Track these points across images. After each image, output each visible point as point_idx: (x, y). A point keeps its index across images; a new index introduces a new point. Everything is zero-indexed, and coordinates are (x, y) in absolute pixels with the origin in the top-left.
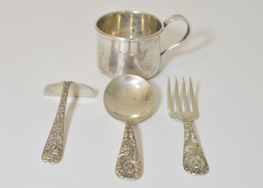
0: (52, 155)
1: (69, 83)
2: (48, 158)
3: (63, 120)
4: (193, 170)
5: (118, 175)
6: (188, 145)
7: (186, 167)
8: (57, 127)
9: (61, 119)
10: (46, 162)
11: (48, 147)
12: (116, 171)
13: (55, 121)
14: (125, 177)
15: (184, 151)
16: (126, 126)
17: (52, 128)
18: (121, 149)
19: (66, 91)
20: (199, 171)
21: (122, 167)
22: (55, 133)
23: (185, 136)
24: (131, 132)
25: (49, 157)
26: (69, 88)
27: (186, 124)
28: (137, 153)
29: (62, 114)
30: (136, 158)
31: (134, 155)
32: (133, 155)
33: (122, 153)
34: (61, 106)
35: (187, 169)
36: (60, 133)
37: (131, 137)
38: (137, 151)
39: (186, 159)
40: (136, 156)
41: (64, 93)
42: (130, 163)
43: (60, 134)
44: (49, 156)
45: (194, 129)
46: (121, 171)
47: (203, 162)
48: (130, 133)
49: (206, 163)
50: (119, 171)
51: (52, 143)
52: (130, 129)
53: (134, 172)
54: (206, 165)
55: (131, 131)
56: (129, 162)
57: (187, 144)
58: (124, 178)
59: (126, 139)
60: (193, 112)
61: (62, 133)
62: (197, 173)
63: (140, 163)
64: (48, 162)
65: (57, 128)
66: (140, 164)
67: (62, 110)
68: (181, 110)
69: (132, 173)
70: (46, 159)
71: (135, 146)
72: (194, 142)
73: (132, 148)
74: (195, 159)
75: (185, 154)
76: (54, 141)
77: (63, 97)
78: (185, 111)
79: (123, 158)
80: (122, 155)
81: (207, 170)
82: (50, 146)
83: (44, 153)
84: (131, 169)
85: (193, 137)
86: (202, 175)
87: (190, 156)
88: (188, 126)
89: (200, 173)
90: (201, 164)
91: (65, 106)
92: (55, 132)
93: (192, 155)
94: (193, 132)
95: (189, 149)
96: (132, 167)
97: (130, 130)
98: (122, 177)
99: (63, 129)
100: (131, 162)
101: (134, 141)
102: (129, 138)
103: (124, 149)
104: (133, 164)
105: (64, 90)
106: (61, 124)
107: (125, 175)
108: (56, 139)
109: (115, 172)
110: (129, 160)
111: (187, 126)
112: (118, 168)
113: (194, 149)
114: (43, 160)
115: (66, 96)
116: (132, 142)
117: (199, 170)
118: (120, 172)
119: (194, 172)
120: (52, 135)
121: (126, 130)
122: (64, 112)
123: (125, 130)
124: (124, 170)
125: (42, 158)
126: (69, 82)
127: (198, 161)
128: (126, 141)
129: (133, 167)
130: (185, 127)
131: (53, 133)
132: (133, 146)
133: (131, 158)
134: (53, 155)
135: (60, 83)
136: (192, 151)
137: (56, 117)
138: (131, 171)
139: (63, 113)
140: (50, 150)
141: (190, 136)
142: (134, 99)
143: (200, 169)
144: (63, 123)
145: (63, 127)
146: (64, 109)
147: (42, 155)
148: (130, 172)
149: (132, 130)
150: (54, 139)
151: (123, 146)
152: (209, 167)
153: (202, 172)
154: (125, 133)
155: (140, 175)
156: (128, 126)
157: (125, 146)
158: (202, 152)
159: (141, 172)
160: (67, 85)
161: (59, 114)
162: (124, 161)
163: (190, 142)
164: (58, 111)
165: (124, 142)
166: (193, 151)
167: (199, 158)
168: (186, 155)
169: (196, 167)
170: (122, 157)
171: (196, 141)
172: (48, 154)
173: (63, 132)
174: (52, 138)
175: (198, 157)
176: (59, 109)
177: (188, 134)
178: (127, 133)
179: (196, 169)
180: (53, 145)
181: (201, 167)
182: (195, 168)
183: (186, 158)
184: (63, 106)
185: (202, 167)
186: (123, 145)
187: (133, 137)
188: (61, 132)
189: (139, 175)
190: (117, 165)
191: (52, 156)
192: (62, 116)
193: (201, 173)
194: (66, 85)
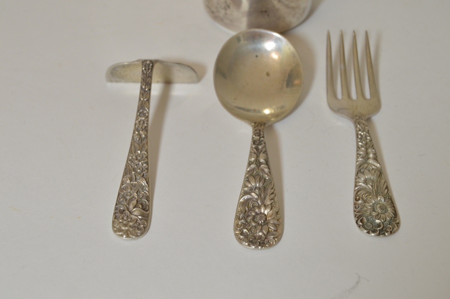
0: (131, 221)
1: (151, 65)
2: (123, 228)
3: (147, 143)
4: (371, 226)
5: (239, 238)
6: (363, 173)
7: (359, 221)
8: (136, 159)
9: (143, 143)
10: (122, 236)
11: (123, 203)
12: (235, 229)
13: (131, 146)
14: (250, 243)
15: (356, 186)
16: (253, 138)
17: (127, 162)
18: (245, 185)
19: (146, 82)
20: (382, 229)
21: (247, 221)
22: (133, 173)
23: (358, 154)
24: (261, 151)
25: (125, 225)
26: (152, 74)
27: (360, 130)
28: (272, 194)
29: (144, 131)
30: (271, 204)
31: (268, 198)
32: (265, 198)
33: (246, 193)
34: (140, 113)
35: (361, 224)
36: (142, 171)
37: (262, 160)
38: (272, 188)
39: (360, 202)
40: (272, 199)
41: (144, 87)
42: (261, 213)
43: (142, 174)
44: (125, 222)
45: (373, 141)
46: (245, 230)
47: (390, 210)
48: (260, 153)
49: (395, 211)
50: (240, 230)
51: (129, 194)
52: (260, 144)
53: (268, 232)
54: (395, 214)
55: (263, 148)
56: (258, 212)
57: (362, 170)
58: (249, 245)
59: (253, 166)
60: (370, 99)
61: (146, 171)
62: (379, 235)
63: (277, 213)
64: (125, 236)
65: (136, 162)
66: (279, 214)
67: (144, 123)
68: (349, 96)
69: (264, 234)
70: (120, 230)
71: (269, 179)
72: (373, 167)
73: (264, 182)
74: (375, 203)
75: (358, 191)
76: (133, 188)
77: (143, 94)
78: (357, 98)
79: (249, 203)
80: (246, 197)
81: (396, 225)
82: (126, 200)
83: (116, 217)
84: (262, 226)
85: (371, 156)
86: (387, 236)
87: (367, 196)
88: (362, 134)
89: (384, 234)
90: (387, 214)
91: (148, 113)
92: (134, 170)
93: (370, 195)
94: (373, 146)
95: (365, 182)
96: (264, 222)
97: (260, 147)
98: (247, 244)
99: (147, 163)
100: (262, 211)
101: (266, 170)
102: (258, 164)
103: (249, 185)
104: (265, 215)
105: (143, 80)
106: (143, 152)
107: (251, 240)
108: (135, 185)
109: (235, 231)
110: (259, 207)
111: (360, 135)
112: (240, 223)
113: (373, 182)
114: (115, 231)
115: (148, 92)
116: (263, 170)
117: (383, 227)
118: (242, 233)
119: (374, 232)
120: (129, 176)
121: (254, 146)
122: (147, 127)
123: (252, 147)
124: (249, 228)
125: (113, 227)
126: (152, 62)
127: (380, 207)
128: (254, 169)
129: (266, 222)
130: (357, 134)
131: (130, 173)
132: (265, 179)
133: (263, 203)
134: (134, 220)
135: (136, 62)
136: (370, 187)
137: (133, 137)
138: (261, 230)
139: (145, 128)
140: (127, 211)
141: (367, 153)
142: (268, 74)
143: (385, 225)
144: (147, 151)
145: (147, 157)
146: (147, 119)
147: (113, 222)
148: (260, 234)
149: (265, 147)
150: (132, 185)
151: (247, 180)
152: (399, 219)
153: (387, 232)
154: (251, 152)
155: (278, 238)
156: (257, 138)
157: (251, 179)
158: (387, 188)
159: (279, 231)
160: (149, 69)
161: (139, 132)
162: (250, 210)
163: (366, 168)
164: (135, 124)
165: (249, 171)
166: (372, 186)
167: (383, 200)
168: (359, 193)
169: (378, 221)
170: (246, 203)
171: (378, 165)
172: (123, 218)
173: (147, 169)
174: (128, 182)
175: (381, 199)
176: (137, 119)
177: (362, 151)
178: (254, 153)
179: (378, 224)
180: (131, 200)
181: (385, 221)
182: (375, 223)
183: (359, 199)
184: (144, 115)
185: (388, 219)
186: (248, 178)
187: (265, 160)
188: (144, 169)
189: (276, 237)
190: (238, 218)
191: (131, 224)
192: (143, 136)
193: (386, 234)
194: (147, 68)
